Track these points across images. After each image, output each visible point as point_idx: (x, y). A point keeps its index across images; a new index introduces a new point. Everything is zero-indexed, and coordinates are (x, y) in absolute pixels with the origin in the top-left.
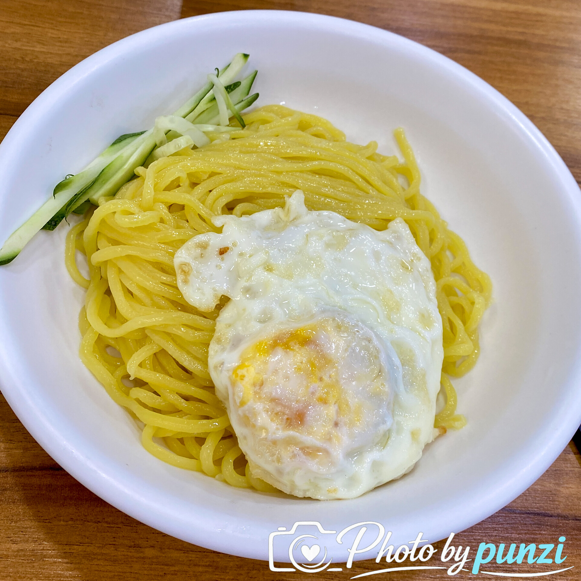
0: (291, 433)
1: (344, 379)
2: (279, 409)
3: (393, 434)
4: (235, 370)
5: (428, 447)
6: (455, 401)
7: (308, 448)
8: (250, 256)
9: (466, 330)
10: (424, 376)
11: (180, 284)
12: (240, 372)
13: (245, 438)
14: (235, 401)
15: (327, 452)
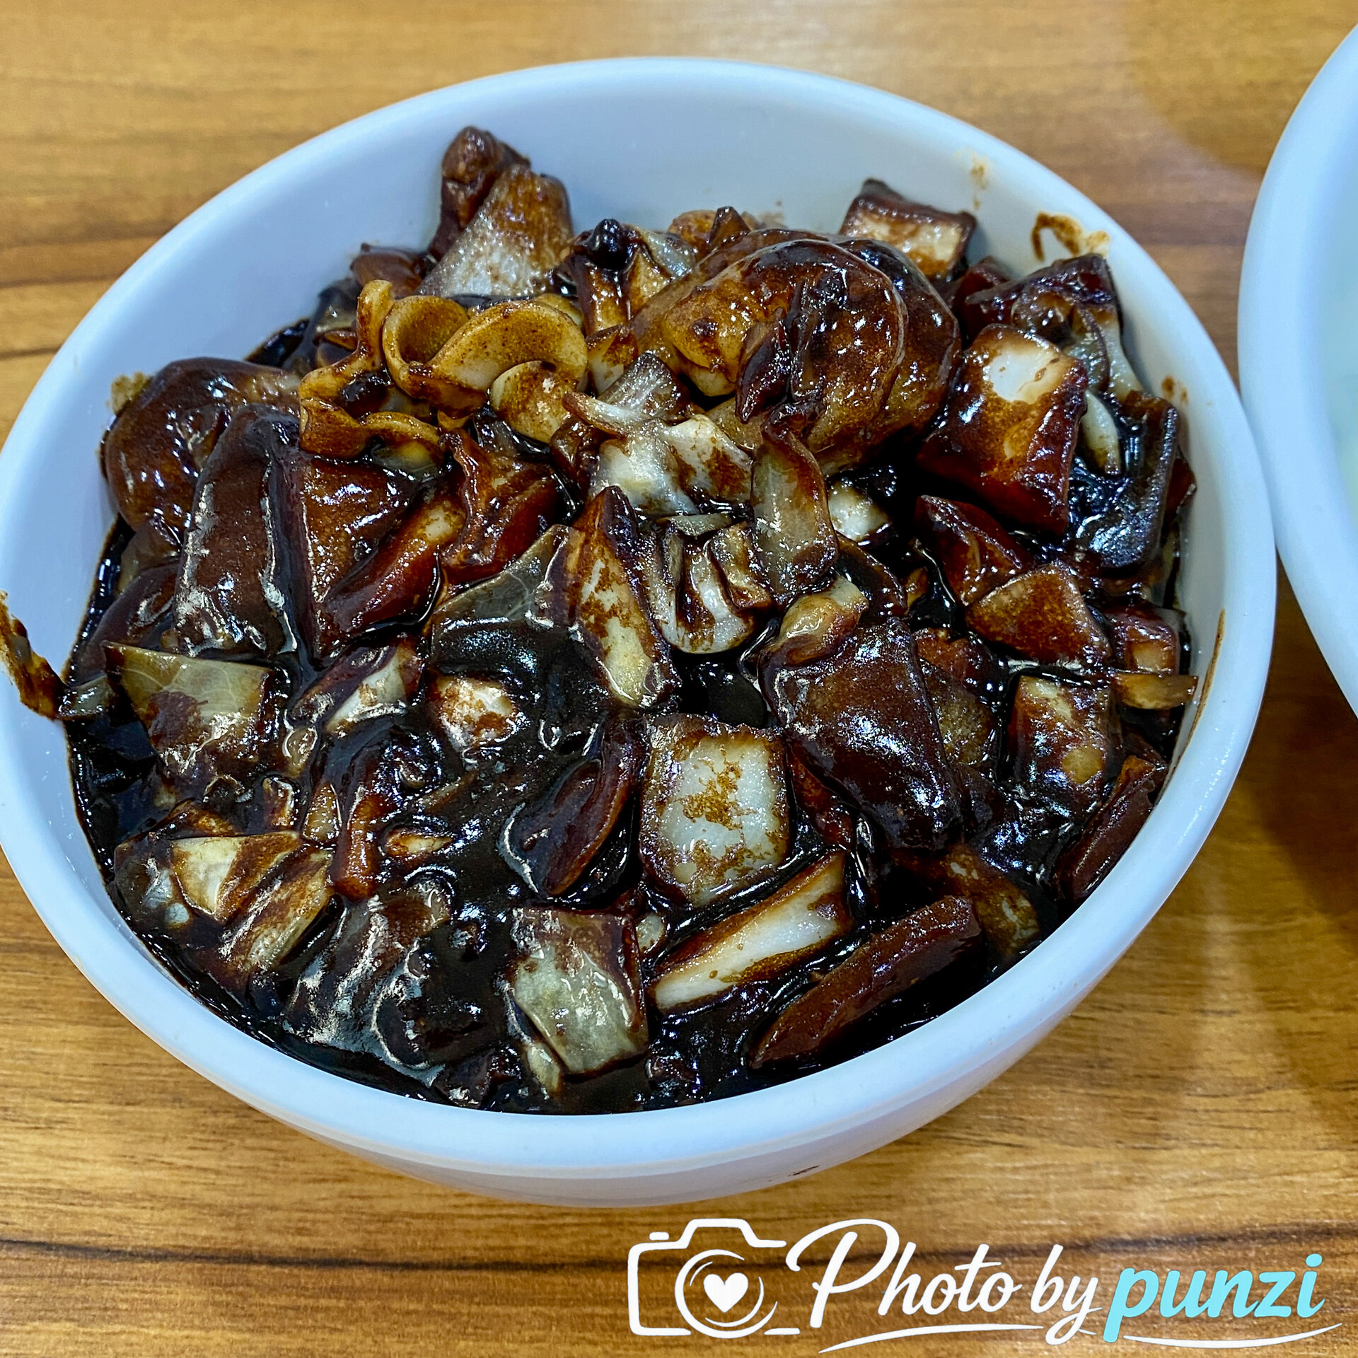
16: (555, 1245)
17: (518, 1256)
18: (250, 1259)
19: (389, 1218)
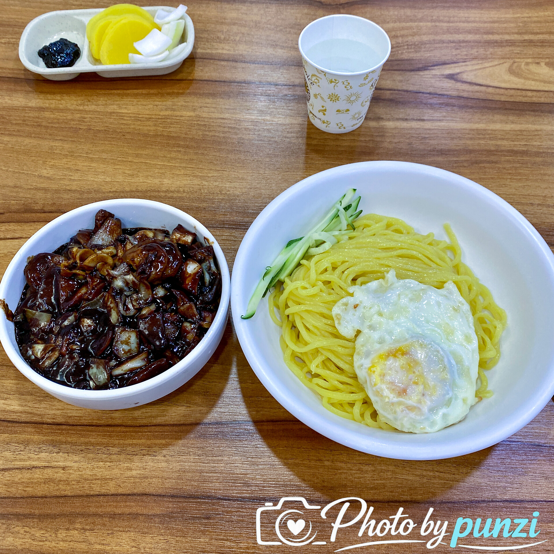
0: (401, 399)
1: (426, 372)
2: (393, 387)
3: (453, 400)
4: (369, 368)
5: (472, 407)
6: (487, 383)
7: (410, 407)
8: (370, 308)
9: (492, 343)
10: (469, 369)
11: (336, 325)
12: (372, 369)
13: (377, 402)
14: (371, 384)
15: (419, 409)
16: (101, 422)
17: (94, 424)
18: (43, 424)
19: (71, 417)
